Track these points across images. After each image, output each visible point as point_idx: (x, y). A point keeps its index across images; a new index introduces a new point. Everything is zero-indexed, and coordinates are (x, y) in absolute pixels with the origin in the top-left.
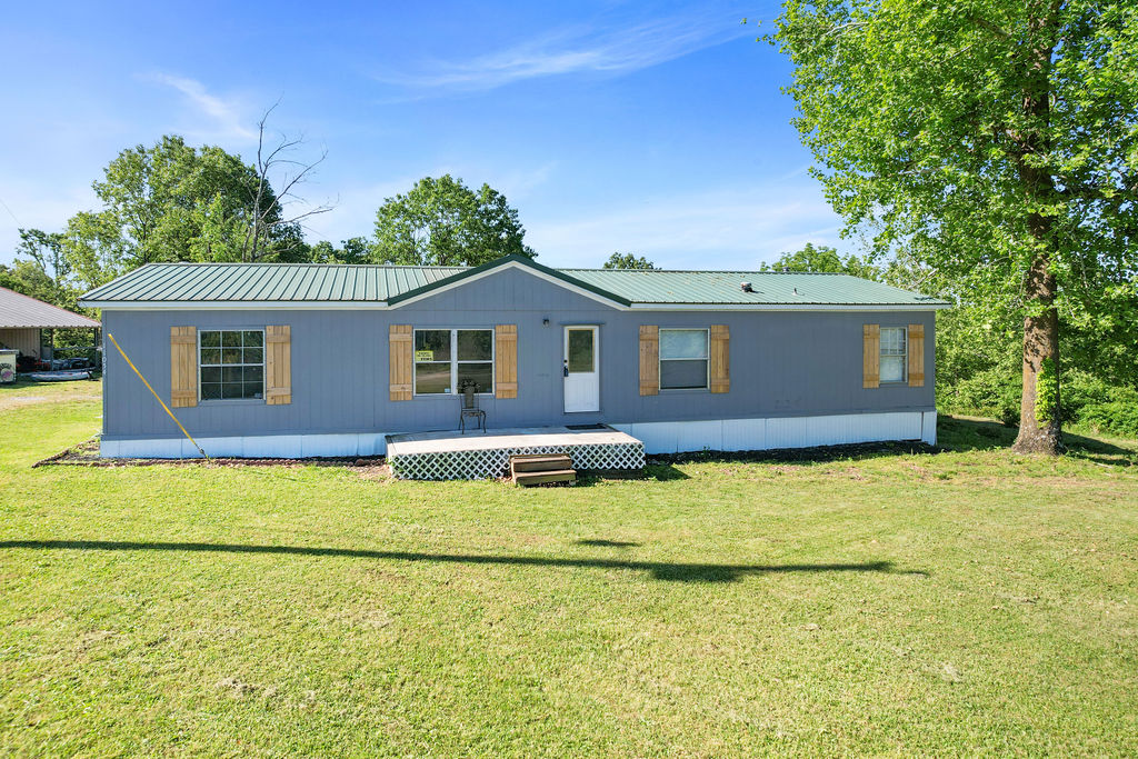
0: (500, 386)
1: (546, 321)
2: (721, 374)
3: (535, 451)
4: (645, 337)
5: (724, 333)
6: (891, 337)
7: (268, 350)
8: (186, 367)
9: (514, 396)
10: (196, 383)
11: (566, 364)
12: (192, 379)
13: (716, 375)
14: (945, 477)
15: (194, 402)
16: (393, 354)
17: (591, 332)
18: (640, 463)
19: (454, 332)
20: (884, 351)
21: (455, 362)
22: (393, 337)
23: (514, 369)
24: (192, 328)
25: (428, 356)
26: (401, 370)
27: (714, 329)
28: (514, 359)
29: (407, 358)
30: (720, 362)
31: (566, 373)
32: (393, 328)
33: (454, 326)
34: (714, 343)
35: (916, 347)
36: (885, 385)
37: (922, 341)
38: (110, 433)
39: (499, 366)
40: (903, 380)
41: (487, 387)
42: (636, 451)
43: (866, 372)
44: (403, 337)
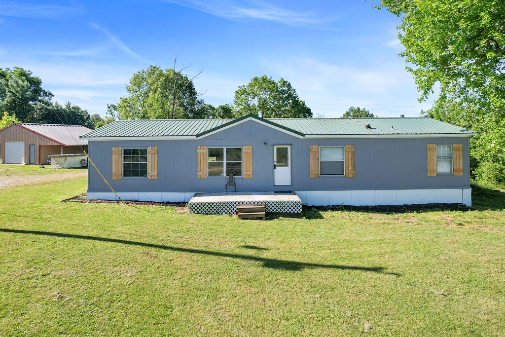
0: (244, 173)
1: (265, 143)
2: (350, 168)
3: (250, 203)
4: (313, 150)
5: (352, 148)
6: (444, 150)
7: (149, 156)
8: (117, 163)
9: (251, 177)
10: (121, 170)
11: (275, 163)
12: (120, 168)
13: (348, 169)
14: (460, 224)
15: (120, 178)
16: (199, 158)
17: (287, 148)
18: (299, 210)
19: (225, 149)
20: (439, 157)
21: (225, 162)
22: (199, 151)
23: (251, 165)
24: (120, 148)
25: (213, 160)
26: (202, 165)
27: (347, 146)
28: (251, 161)
29: (204, 161)
30: (350, 163)
31: (275, 167)
32: (199, 147)
33: (225, 146)
34: (347, 153)
35: (458, 155)
36: (439, 175)
37: (461, 152)
38: (90, 189)
39: (245, 164)
40: (451, 172)
41: (239, 173)
42: (297, 204)
43: (429, 168)
44: (203, 151)
